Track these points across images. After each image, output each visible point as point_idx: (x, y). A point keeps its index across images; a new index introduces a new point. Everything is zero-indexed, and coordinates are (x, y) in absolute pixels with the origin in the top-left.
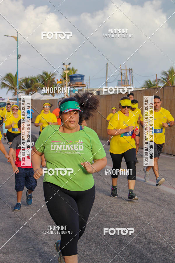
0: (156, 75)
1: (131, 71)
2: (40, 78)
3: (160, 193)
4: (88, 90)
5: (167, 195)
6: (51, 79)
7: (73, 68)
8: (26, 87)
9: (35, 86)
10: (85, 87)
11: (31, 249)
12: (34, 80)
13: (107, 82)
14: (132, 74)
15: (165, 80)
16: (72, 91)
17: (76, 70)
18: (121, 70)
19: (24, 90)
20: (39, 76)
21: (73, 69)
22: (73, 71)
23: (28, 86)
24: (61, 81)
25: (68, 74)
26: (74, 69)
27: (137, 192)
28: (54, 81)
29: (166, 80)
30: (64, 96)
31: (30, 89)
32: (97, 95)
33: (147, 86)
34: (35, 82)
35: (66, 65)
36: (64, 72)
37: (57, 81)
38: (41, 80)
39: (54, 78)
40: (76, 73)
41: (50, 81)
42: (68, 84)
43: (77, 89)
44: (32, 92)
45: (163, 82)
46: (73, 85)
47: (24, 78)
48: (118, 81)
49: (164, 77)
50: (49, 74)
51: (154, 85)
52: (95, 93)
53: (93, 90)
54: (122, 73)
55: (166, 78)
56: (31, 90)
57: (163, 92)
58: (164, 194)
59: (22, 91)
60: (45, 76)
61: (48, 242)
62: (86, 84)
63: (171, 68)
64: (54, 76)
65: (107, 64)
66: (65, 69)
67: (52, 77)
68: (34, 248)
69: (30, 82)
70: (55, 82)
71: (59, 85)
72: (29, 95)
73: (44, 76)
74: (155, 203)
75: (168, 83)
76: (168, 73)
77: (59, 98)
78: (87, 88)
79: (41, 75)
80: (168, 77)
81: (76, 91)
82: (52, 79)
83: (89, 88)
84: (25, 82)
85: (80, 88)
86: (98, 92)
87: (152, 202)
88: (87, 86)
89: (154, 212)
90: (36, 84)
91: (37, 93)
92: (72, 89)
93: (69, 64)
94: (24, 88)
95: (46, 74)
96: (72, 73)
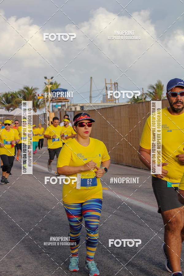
0: (143, 89)
1: (116, 85)
2: (21, 93)
3: (143, 212)
4: (72, 105)
5: (149, 214)
6: (32, 94)
7: (55, 82)
8: (7, 102)
9: (16, 101)
10: (68, 102)
11: (3, 273)
12: (15, 95)
13: (91, 97)
14: (117, 88)
15: (152, 94)
16: (55, 106)
17: (59, 85)
18: (106, 84)
19: (4, 105)
20: (20, 92)
21: (55, 84)
22: (55, 86)
23: (8, 101)
24: (42, 96)
25: (51, 89)
26: (57, 84)
27: (119, 212)
28: (36, 96)
29: (154, 94)
30: (46, 111)
31: (10, 104)
32: (81, 110)
33: (134, 101)
34: (16, 97)
35: (49, 79)
36: (47, 87)
37: (38, 95)
38: (22, 95)
39: (36, 93)
40: (59, 88)
41: (32, 95)
42: (51, 100)
43: (60, 104)
44: (13, 107)
45: (150, 96)
46: (56, 100)
47: (4, 93)
48: (103, 95)
49: (152, 91)
50: (30, 88)
51: (141, 99)
52: (78, 109)
53: (77, 105)
54: (106, 87)
55: (153, 92)
56: (12, 106)
57: (147, 106)
58: (146, 213)
59: (2, 107)
60: (27, 91)
61: (22, 265)
62: (69, 99)
63: (158, 82)
64: (36, 91)
65: (91, 78)
66: (47, 83)
67: (33, 91)
68: (7, 272)
69: (10, 97)
70: (37, 98)
71: (42, 100)
72: (10, 111)
73: (25, 90)
74: (136, 223)
75: (156, 97)
76: (155, 87)
77: (40, 114)
78: (70, 103)
79: (22, 90)
80: (156, 91)
81: (59, 106)
82: (34, 94)
83: (72, 103)
84: (5, 98)
85: (63, 103)
86: (82, 107)
87: (134, 221)
88: (70, 101)
89: (135, 232)
90: (17, 99)
91: (18, 109)
92: (54, 104)
93: (52, 78)
94: (5, 104)
95: (27, 88)
96: (55, 88)
